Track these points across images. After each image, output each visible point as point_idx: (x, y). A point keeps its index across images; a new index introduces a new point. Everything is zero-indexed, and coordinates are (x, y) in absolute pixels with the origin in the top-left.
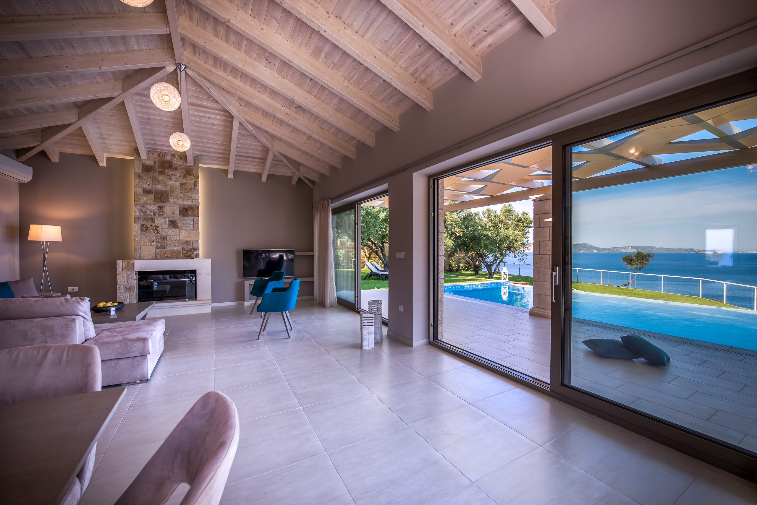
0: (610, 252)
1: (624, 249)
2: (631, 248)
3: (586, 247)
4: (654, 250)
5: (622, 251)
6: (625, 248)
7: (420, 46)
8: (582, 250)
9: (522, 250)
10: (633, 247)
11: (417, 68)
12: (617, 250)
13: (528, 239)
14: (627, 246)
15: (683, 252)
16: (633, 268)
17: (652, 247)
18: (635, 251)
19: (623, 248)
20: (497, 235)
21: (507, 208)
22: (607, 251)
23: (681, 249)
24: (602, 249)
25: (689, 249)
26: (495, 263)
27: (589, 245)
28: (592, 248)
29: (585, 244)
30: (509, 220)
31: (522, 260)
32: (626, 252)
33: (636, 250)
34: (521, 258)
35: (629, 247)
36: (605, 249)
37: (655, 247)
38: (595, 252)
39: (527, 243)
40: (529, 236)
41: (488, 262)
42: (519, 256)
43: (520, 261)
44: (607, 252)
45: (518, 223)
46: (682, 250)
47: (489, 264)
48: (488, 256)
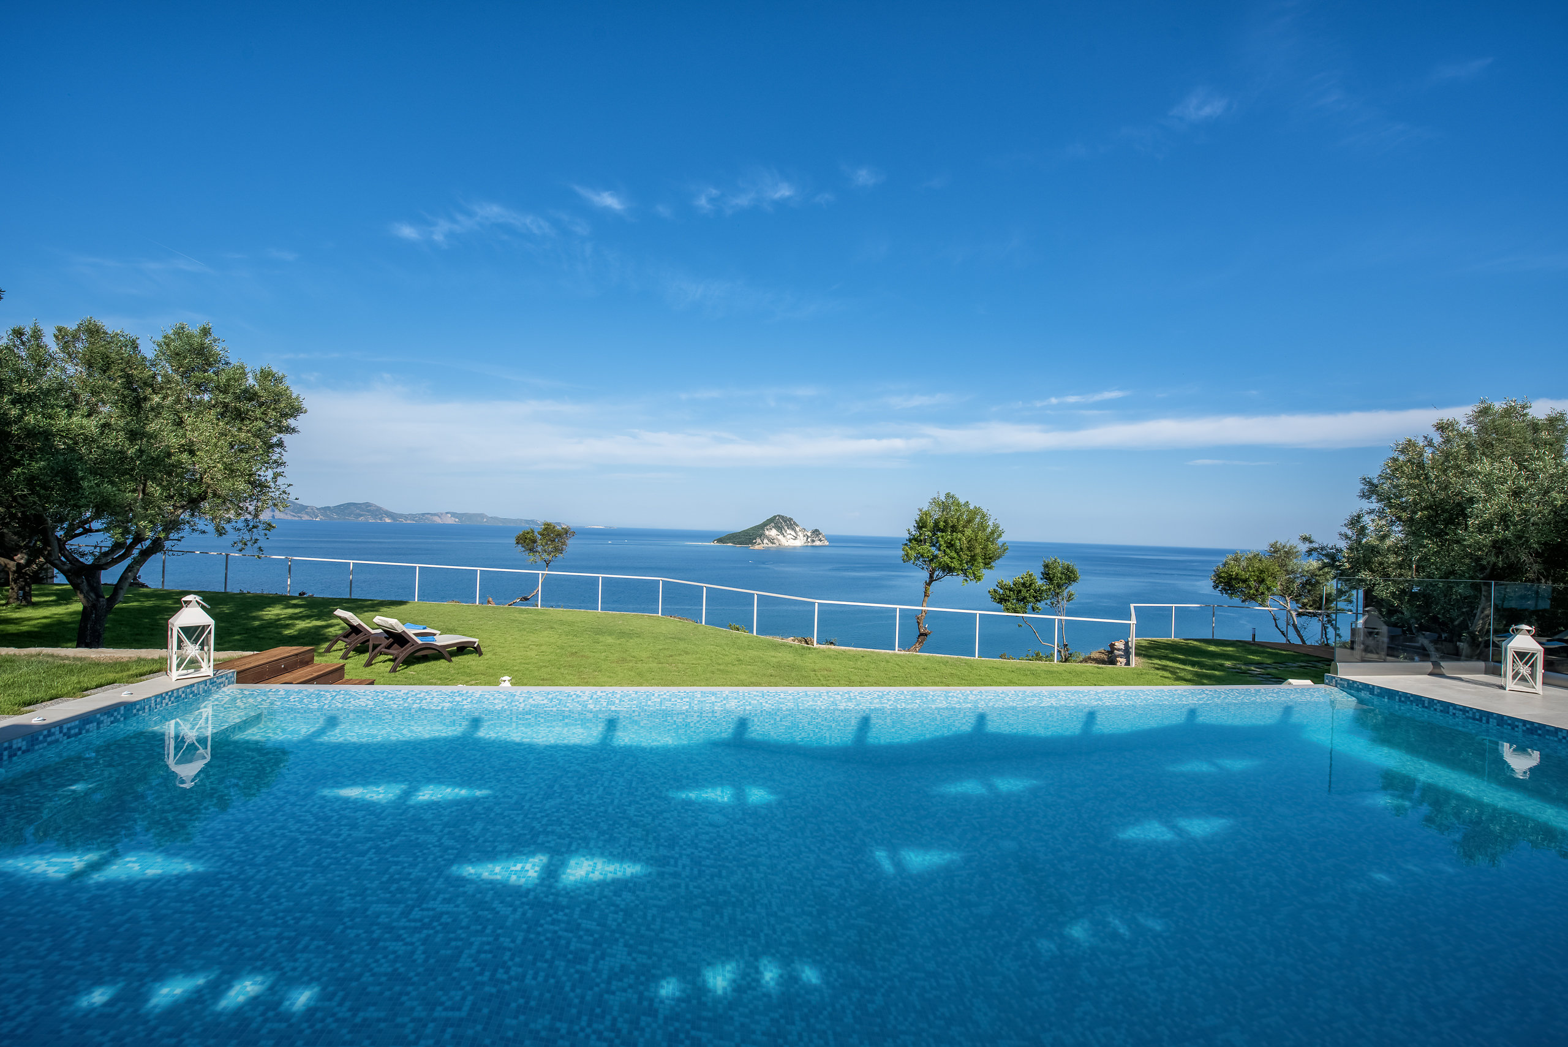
1: (440, 517)
2: (449, 515)
3: (368, 511)
5: (434, 521)
8: (361, 515)
9: (251, 508)
10: (454, 515)
12: (427, 518)
13: (279, 470)
14: (443, 512)
15: (523, 525)
16: (539, 561)
17: (482, 516)
19: (438, 515)
20: (133, 435)
21: (196, 341)
22: (410, 520)
23: (521, 521)
24: (401, 516)
25: (531, 521)
26: (122, 557)
27: (375, 506)
28: (381, 514)
29: (368, 505)
30: (200, 387)
31: (249, 544)
32: (440, 522)
34: (247, 537)
35: (447, 513)
36: (406, 517)
38: (388, 520)
39: (273, 485)
40: (284, 459)
41: (83, 555)
42: (239, 530)
43: (240, 545)
44: (409, 522)
45: (245, 406)
47: (89, 560)
48: (87, 526)
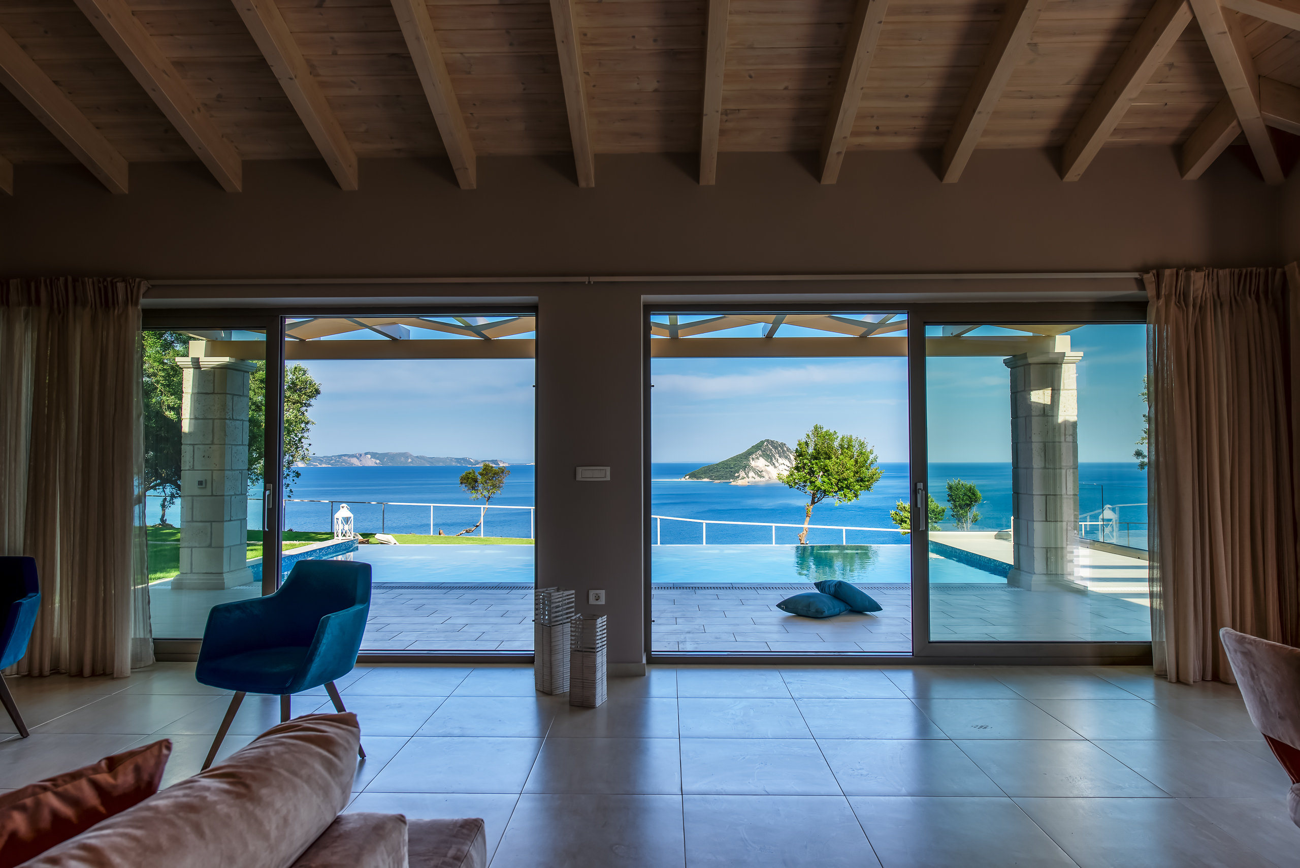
0: (330, 466)
1: (358, 459)
2: (369, 456)
4: (410, 460)
5: (352, 464)
6: (359, 457)
7: (786, 88)
10: (374, 455)
11: (739, 110)
12: (344, 461)
14: (363, 452)
15: (454, 464)
16: (480, 496)
17: (405, 455)
18: (376, 463)
19: (356, 457)
22: (325, 463)
23: (451, 459)
25: (463, 459)
32: (360, 465)
33: (378, 461)
35: (366, 454)
37: (411, 455)
44: (324, 466)
46: (453, 461)
